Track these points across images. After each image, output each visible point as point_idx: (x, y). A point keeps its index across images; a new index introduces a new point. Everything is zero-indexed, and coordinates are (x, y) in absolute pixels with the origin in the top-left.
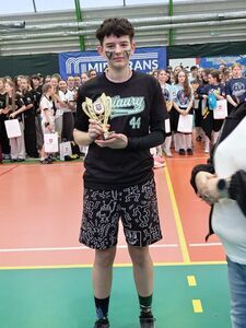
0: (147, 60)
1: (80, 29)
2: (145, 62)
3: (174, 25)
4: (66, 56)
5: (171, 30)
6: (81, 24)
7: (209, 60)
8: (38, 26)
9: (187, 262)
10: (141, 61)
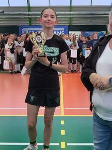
0: (59, 31)
1: (29, 15)
2: (58, 32)
3: (72, 16)
4: (22, 27)
5: (70, 18)
6: (30, 13)
7: (86, 32)
8: (10, 13)
9: (63, 115)
10: (57, 31)
